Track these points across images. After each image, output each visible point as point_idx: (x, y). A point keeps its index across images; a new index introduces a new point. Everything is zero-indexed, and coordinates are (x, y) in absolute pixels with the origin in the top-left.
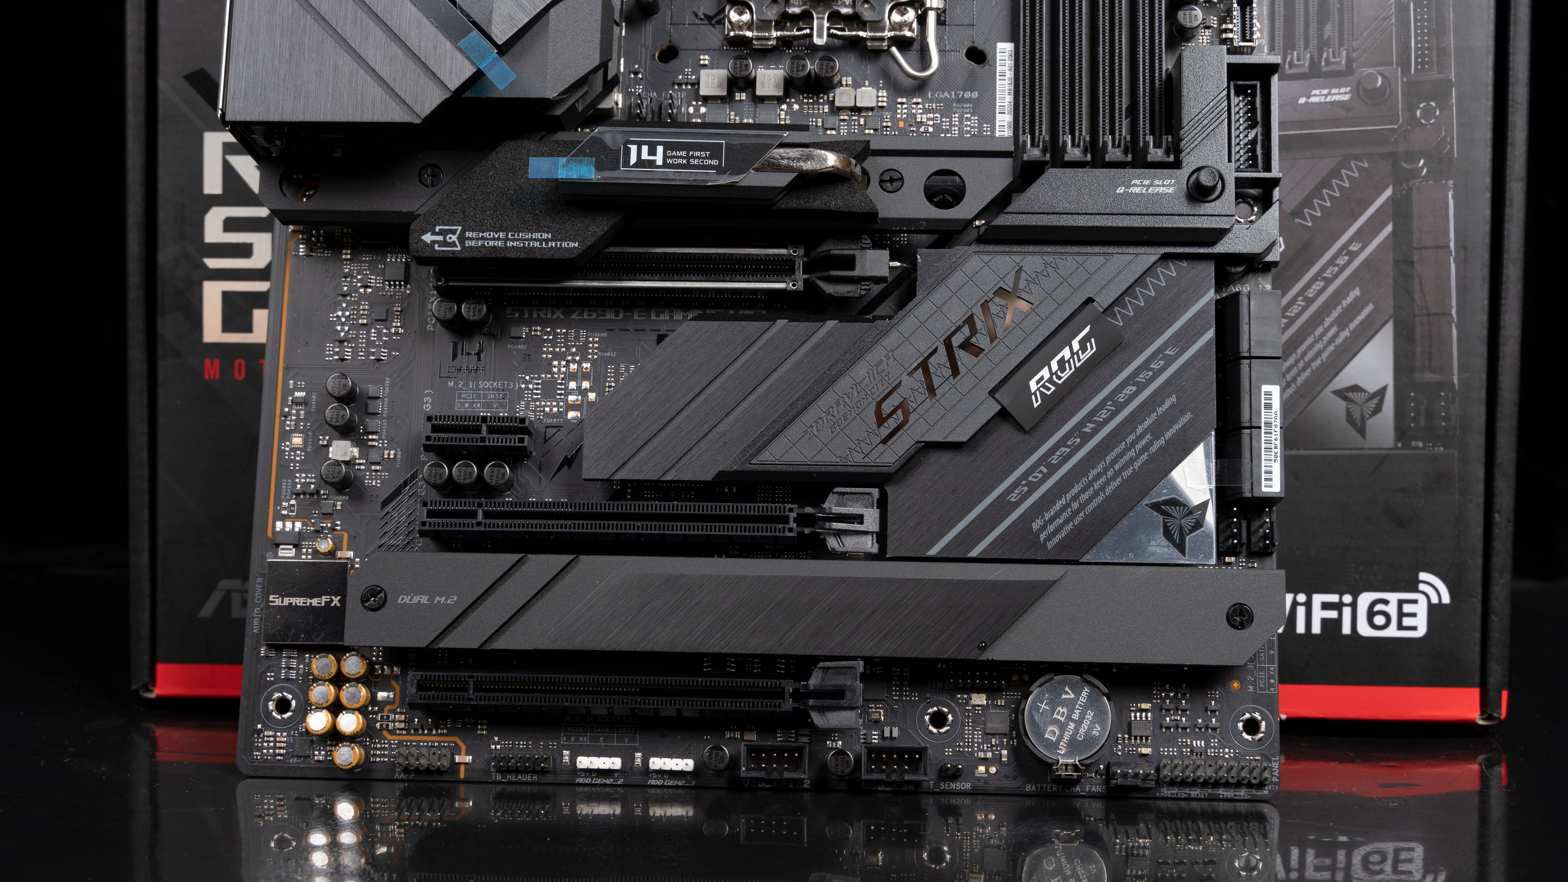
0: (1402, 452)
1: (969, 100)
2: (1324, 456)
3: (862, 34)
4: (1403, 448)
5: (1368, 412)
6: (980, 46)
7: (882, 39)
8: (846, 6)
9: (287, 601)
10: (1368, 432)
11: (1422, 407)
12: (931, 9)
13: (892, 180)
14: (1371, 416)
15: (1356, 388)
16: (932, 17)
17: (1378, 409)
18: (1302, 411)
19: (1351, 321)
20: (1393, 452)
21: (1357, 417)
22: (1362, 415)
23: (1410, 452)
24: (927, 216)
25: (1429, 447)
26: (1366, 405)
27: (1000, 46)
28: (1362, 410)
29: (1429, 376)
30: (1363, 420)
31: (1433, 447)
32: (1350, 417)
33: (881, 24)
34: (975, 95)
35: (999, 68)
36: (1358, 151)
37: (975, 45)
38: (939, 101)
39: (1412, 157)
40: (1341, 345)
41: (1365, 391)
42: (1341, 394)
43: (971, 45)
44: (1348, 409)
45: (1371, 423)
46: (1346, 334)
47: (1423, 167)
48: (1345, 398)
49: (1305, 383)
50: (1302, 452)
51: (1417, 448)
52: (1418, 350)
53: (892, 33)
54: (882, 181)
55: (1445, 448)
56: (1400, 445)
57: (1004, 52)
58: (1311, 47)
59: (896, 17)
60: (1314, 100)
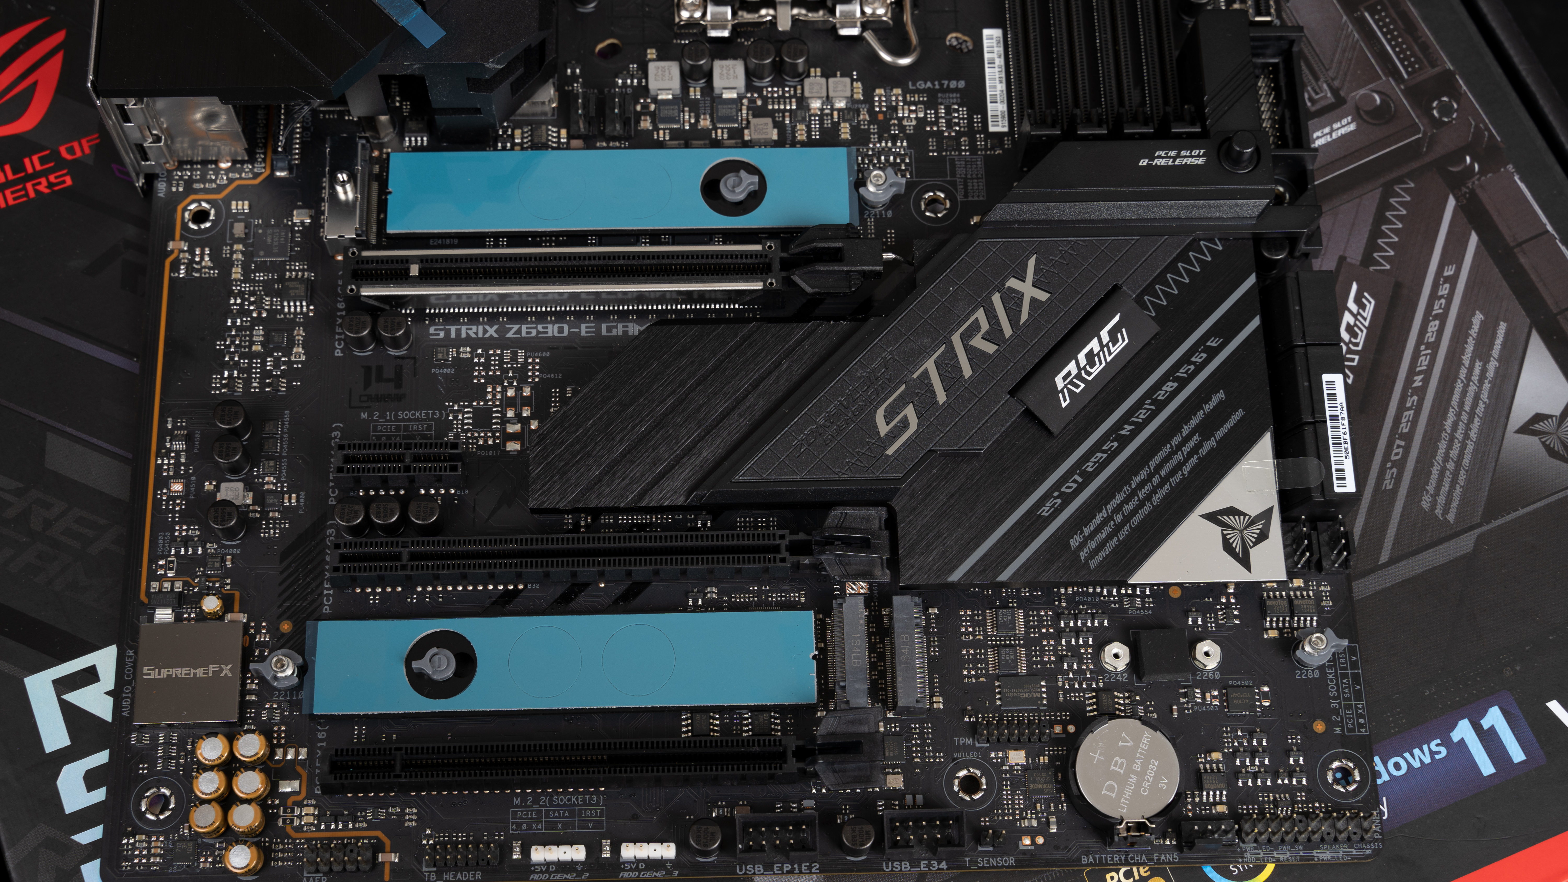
9: (164, 673)
60: (1319, 142)
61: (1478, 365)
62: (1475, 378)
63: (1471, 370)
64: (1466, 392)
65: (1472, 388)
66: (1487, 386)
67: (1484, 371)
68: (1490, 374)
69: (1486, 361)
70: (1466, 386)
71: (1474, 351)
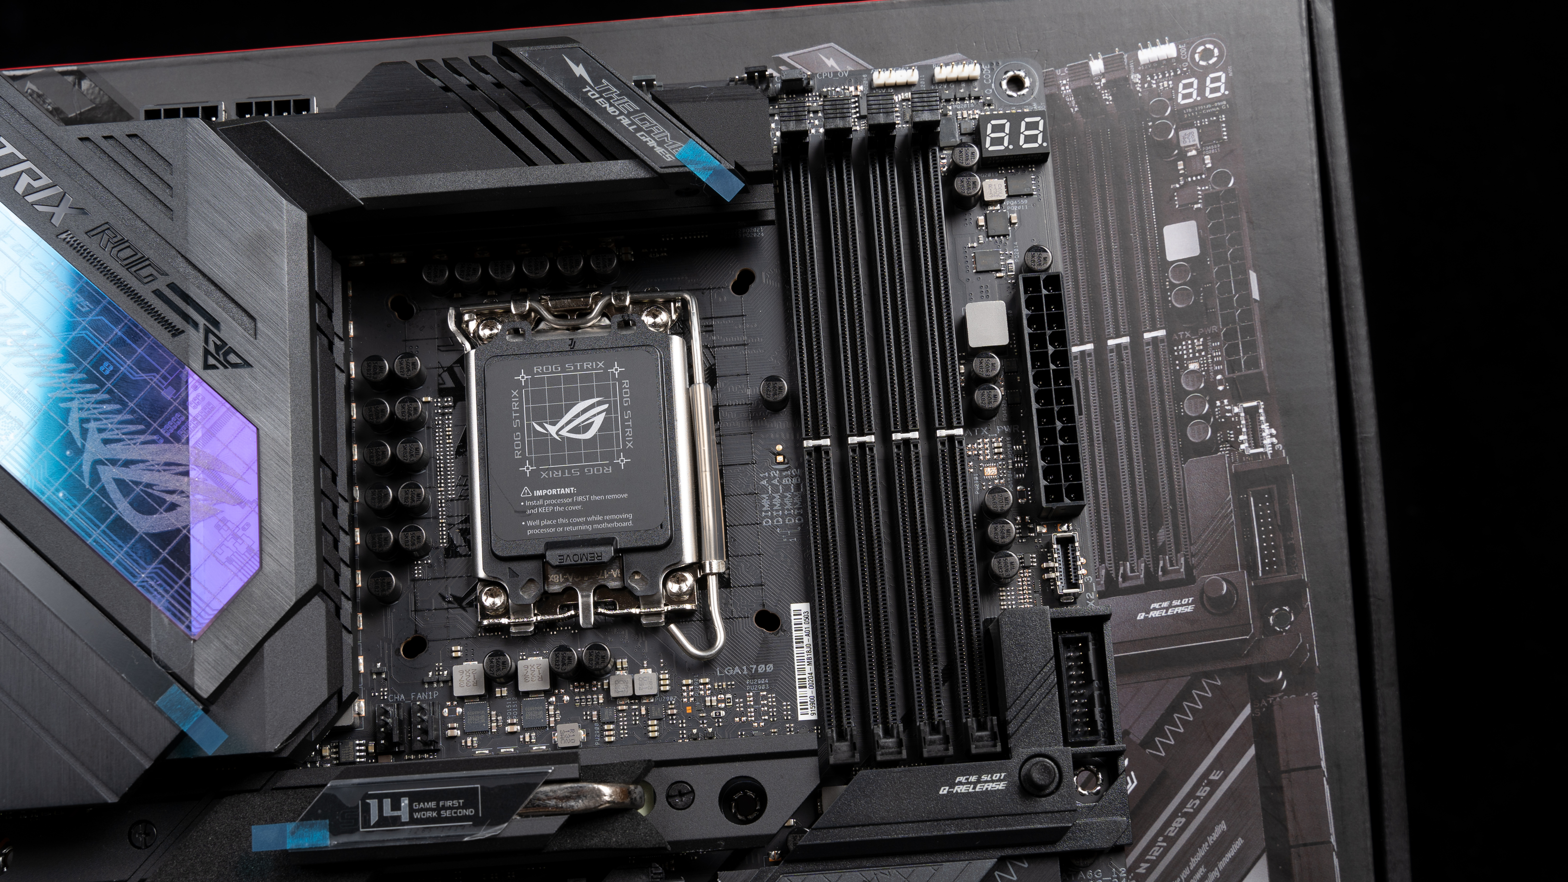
1: (765, 675)
3: (635, 611)
6: (771, 608)
7: (658, 614)
8: (614, 580)
12: (712, 574)
13: (681, 795)
16: (713, 582)
19: (1220, 859)
24: (725, 835)
27: (794, 607)
33: (655, 598)
34: (770, 668)
35: (794, 634)
36: (1208, 668)
37: (766, 608)
38: (728, 678)
39: (1269, 669)
43: (761, 608)
46: (1215, 874)
47: (1282, 680)
53: (670, 608)
54: (669, 797)
57: (799, 610)
58: (1145, 556)
59: (673, 587)
60: (1153, 614)
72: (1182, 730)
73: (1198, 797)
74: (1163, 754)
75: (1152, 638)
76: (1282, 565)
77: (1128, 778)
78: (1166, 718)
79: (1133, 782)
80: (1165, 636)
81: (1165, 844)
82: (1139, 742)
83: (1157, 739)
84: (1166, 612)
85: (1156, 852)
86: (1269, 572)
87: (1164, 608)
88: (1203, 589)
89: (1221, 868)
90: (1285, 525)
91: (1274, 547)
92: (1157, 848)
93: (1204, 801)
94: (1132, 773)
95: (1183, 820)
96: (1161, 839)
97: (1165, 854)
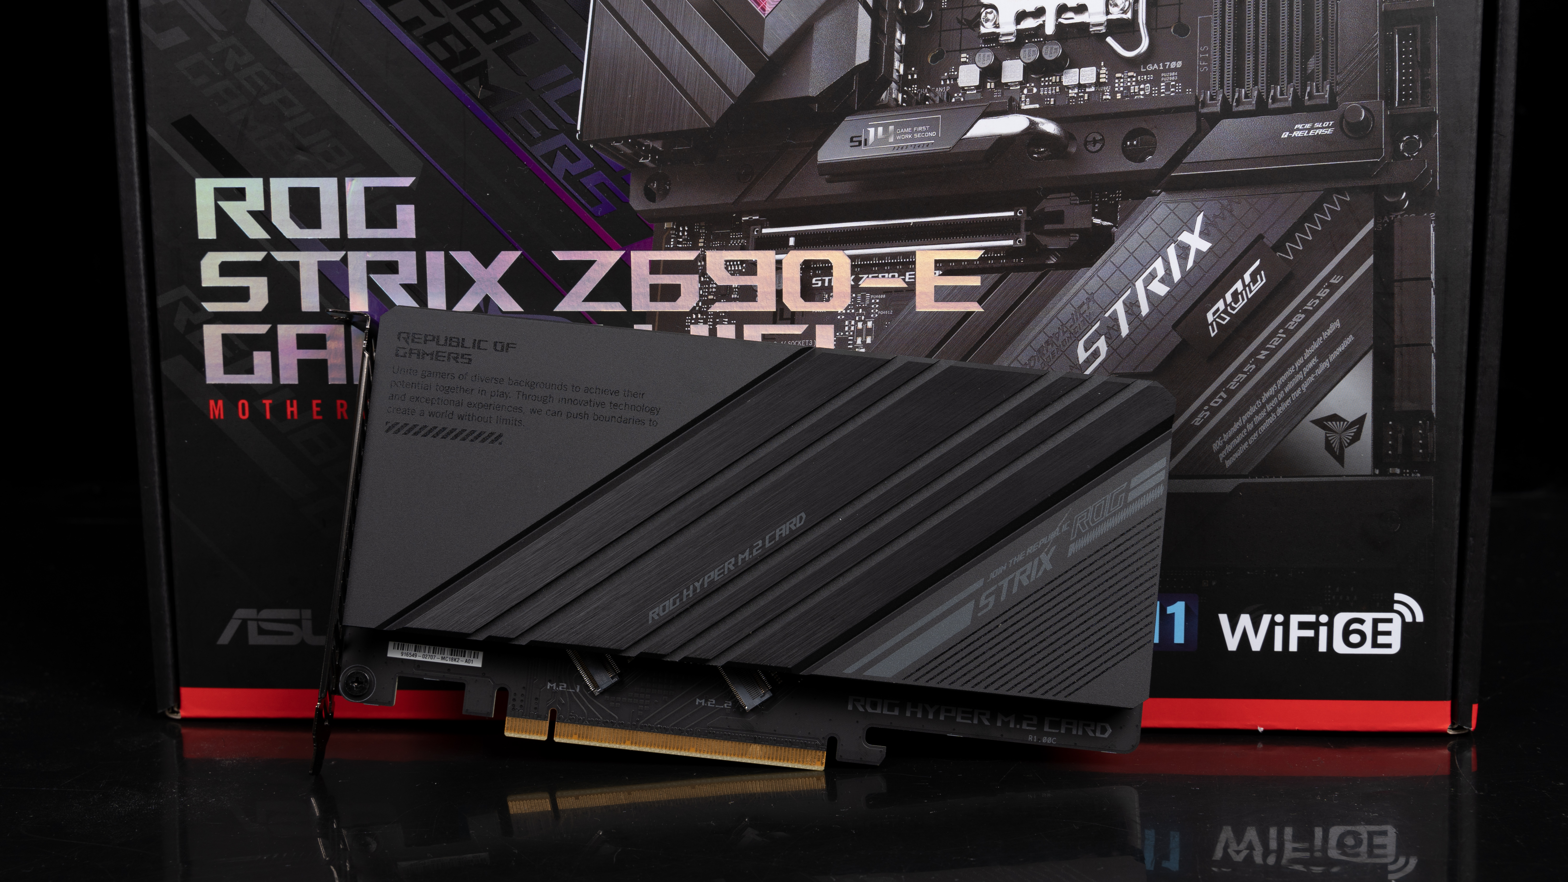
0: (1380, 478)
2: (1302, 483)
4: (1380, 475)
5: (1346, 441)
10: (1346, 460)
11: (1400, 436)
14: (1349, 444)
15: (1335, 418)
17: (1357, 437)
18: (1282, 440)
19: (1331, 352)
20: (1370, 479)
21: (1336, 445)
22: (1341, 443)
23: (1387, 478)
25: (1406, 473)
26: (1345, 433)
28: (1340, 439)
29: (1408, 406)
30: (1342, 449)
31: (1410, 473)
32: (1328, 446)
36: (1340, 185)
39: (1397, 190)
40: (1321, 375)
41: (1344, 420)
42: (1319, 423)
44: (1327, 438)
45: (1348, 451)
46: (1326, 364)
47: (1404, 200)
48: (1324, 427)
49: (1285, 412)
50: (1281, 480)
51: (1395, 474)
52: (1397, 379)
55: (1422, 475)
56: (1377, 472)
58: (1294, 81)
60: (1296, 134)
61: (1315, 360)
62: (1306, 370)
63: (1307, 362)
64: (1294, 377)
65: (1300, 376)
66: (1311, 379)
67: (1316, 367)
68: (1319, 371)
69: (1321, 360)
70: (1296, 373)
71: (1317, 349)
72: (1310, 238)
73: (1319, 298)
74: (1292, 258)
75: (1293, 155)
76: (1417, 97)
77: (1258, 276)
78: (1298, 227)
79: (1262, 280)
80: (1305, 154)
81: (1284, 336)
82: (1271, 245)
83: (1287, 244)
84: (1308, 133)
85: (1276, 342)
86: (1405, 103)
87: (1306, 129)
88: (1343, 114)
89: (1331, 360)
90: (1425, 62)
91: (1412, 81)
92: (1277, 339)
93: (1323, 301)
94: (1262, 272)
95: (1303, 316)
96: (1281, 331)
97: (1284, 345)
